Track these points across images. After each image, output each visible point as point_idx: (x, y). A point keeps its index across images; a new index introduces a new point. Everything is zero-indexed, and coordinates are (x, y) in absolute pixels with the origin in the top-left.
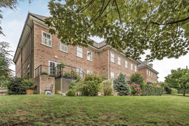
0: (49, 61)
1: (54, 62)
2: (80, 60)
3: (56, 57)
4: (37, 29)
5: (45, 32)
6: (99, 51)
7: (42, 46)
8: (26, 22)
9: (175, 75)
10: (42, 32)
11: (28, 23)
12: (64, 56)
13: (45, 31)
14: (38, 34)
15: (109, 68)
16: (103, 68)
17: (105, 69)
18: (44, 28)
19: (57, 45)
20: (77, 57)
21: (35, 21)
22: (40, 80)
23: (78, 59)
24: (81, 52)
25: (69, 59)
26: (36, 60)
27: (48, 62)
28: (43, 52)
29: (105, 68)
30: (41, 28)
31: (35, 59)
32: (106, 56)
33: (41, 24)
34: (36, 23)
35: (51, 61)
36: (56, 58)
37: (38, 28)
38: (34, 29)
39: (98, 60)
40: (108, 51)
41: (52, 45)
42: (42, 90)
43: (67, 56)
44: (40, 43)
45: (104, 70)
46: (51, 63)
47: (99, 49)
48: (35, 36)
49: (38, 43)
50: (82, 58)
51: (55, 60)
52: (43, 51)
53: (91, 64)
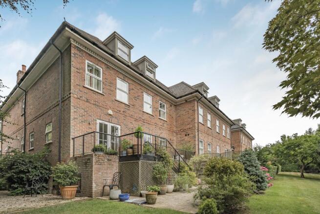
0: (98, 121)
1: (106, 123)
2: (149, 119)
3: (110, 112)
4: (76, 56)
5: (91, 63)
6: (177, 103)
7: (86, 91)
8: (53, 39)
9: (292, 145)
10: (87, 61)
11: (57, 42)
12: (122, 110)
13: (91, 61)
14: (78, 66)
15: (197, 134)
16: (184, 133)
17: (188, 135)
18: (89, 55)
19: (112, 89)
20: (143, 112)
21: (74, 40)
22: (94, 163)
23: (145, 117)
24: (150, 103)
25: (131, 116)
26: (75, 118)
27: (96, 124)
28: (88, 104)
29: (189, 132)
30: (84, 54)
31: (72, 117)
32: (191, 111)
33: (86, 47)
34: (76, 45)
35: (101, 122)
36: (111, 115)
37: (79, 53)
38: (72, 55)
39: (174, 117)
40: (196, 102)
41: (103, 88)
42: (97, 185)
43: (128, 112)
44: (81, 85)
45: (187, 137)
46: (101, 125)
47: (177, 98)
48: (72, 69)
49: (78, 84)
50: (151, 114)
51: (108, 118)
52: (87, 101)
53: (165, 125)
